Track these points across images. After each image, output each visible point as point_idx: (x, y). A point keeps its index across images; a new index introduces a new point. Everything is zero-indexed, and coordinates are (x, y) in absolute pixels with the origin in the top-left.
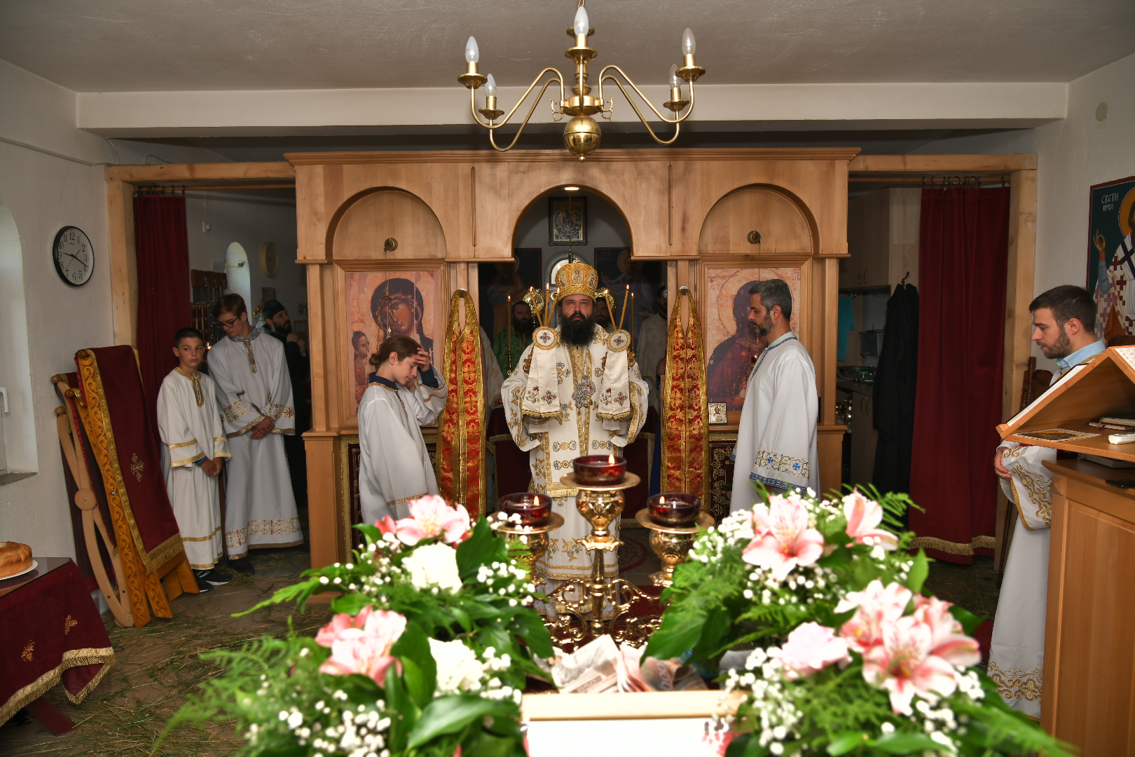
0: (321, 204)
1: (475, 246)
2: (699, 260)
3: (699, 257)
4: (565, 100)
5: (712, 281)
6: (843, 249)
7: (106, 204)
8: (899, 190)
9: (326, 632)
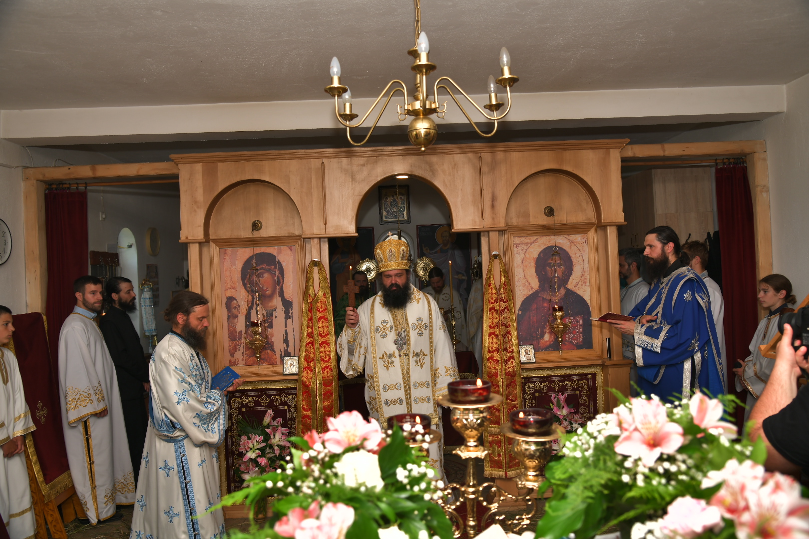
0: (200, 196)
1: (325, 225)
2: (506, 230)
3: (507, 228)
4: (408, 104)
5: (517, 247)
6: (620, 218)
7: (22, 199)
8: (659, 171)
9: (281, 525)
